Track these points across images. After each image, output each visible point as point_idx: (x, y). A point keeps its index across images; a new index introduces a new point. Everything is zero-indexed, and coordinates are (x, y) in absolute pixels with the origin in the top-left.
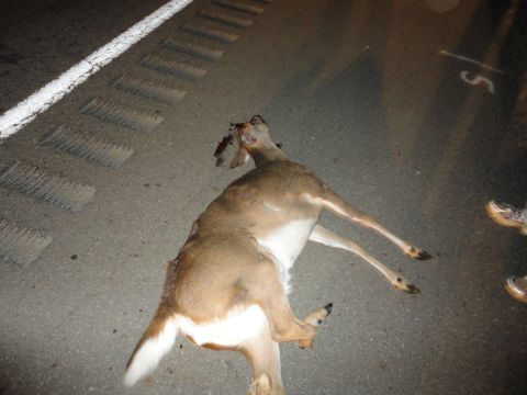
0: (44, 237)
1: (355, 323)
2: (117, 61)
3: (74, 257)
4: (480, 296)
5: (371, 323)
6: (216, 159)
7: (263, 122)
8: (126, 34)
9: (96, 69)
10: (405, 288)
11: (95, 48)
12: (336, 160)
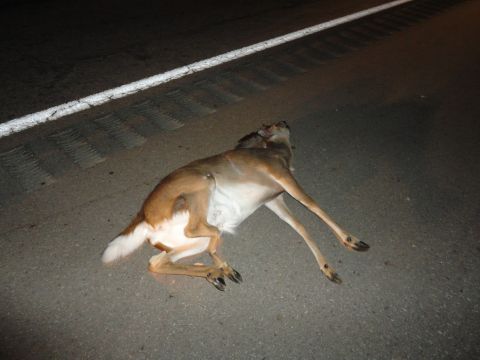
0: (102, 157)
1: (276, 281)
2: (207, 71)
3: (112, 173)
4: (408, 308)
5: (288, 287)
6: (237, 144)
7: (287, 127)
8: (224, 55)
9: (191, 72)
10: (330, 276)
11: (198, 60)
12: (334, 169)
